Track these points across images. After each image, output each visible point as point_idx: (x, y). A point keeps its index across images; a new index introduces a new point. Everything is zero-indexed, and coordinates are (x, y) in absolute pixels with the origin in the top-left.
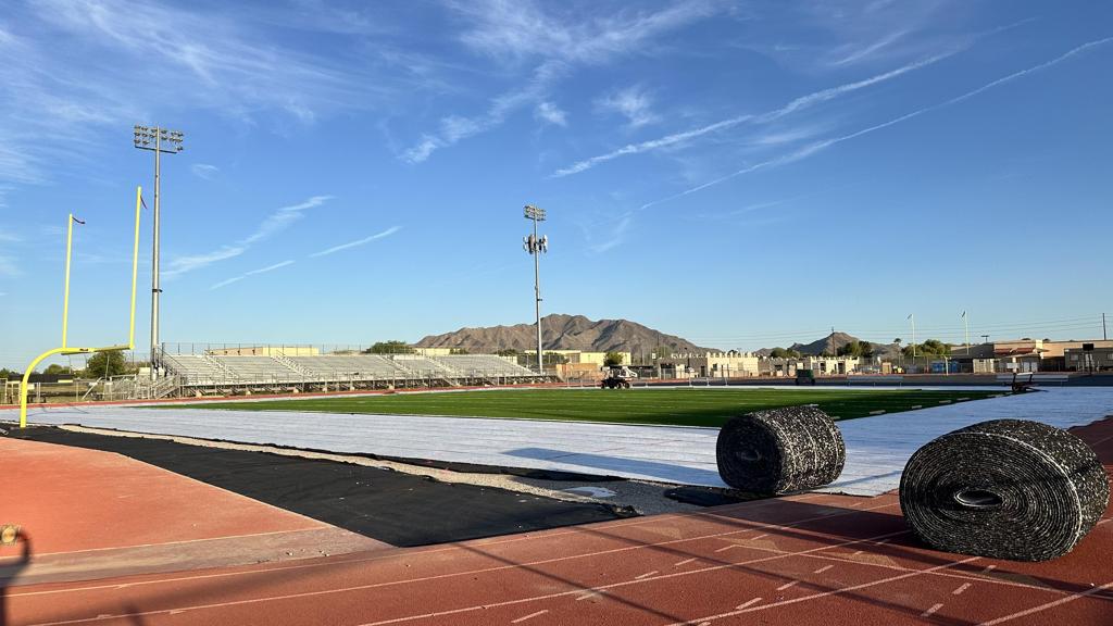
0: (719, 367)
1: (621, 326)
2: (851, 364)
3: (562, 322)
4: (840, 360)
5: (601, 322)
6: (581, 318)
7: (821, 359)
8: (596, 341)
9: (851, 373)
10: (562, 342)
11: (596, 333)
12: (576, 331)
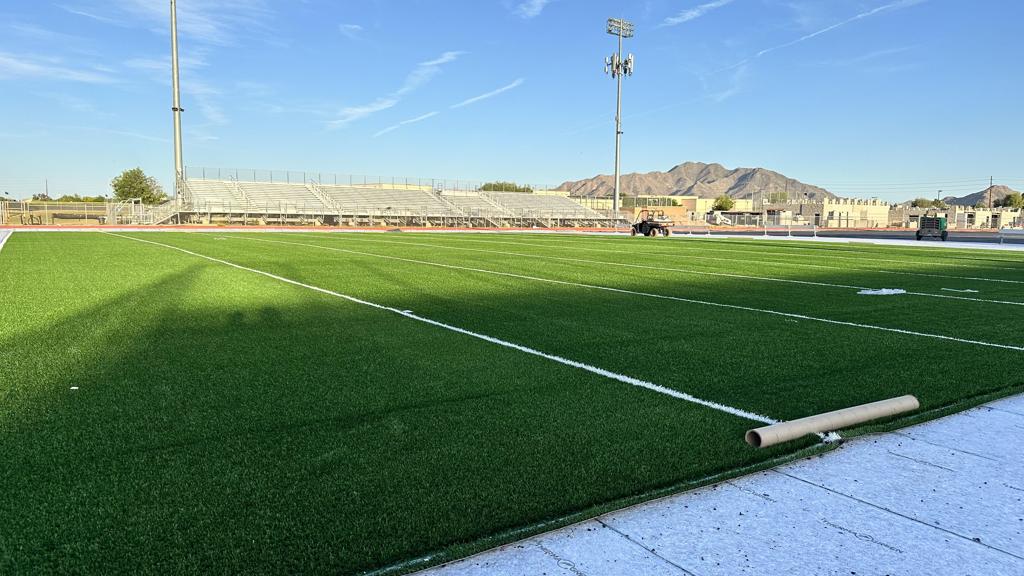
0: (836, 215)
1: (758, 175)
2: (1007, 216)
3: (696, 170)
4: (996, 211)
5: (736, 170)
6: (716, 166)
7: (970, 210)
8: (730, 189)
9: (1009, 227)
10: (694, 190)
11: (731, 182)
12: (709, 180)
